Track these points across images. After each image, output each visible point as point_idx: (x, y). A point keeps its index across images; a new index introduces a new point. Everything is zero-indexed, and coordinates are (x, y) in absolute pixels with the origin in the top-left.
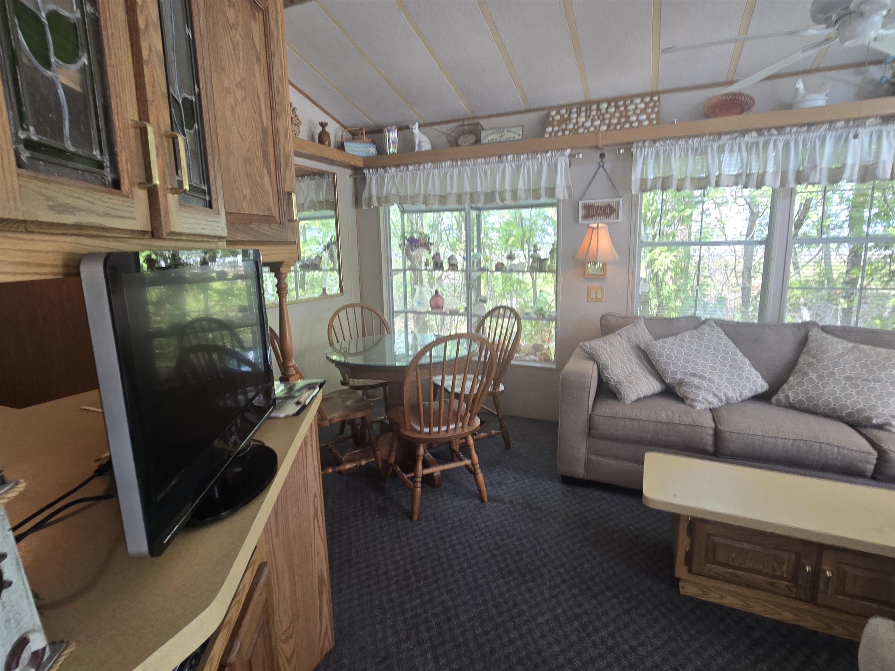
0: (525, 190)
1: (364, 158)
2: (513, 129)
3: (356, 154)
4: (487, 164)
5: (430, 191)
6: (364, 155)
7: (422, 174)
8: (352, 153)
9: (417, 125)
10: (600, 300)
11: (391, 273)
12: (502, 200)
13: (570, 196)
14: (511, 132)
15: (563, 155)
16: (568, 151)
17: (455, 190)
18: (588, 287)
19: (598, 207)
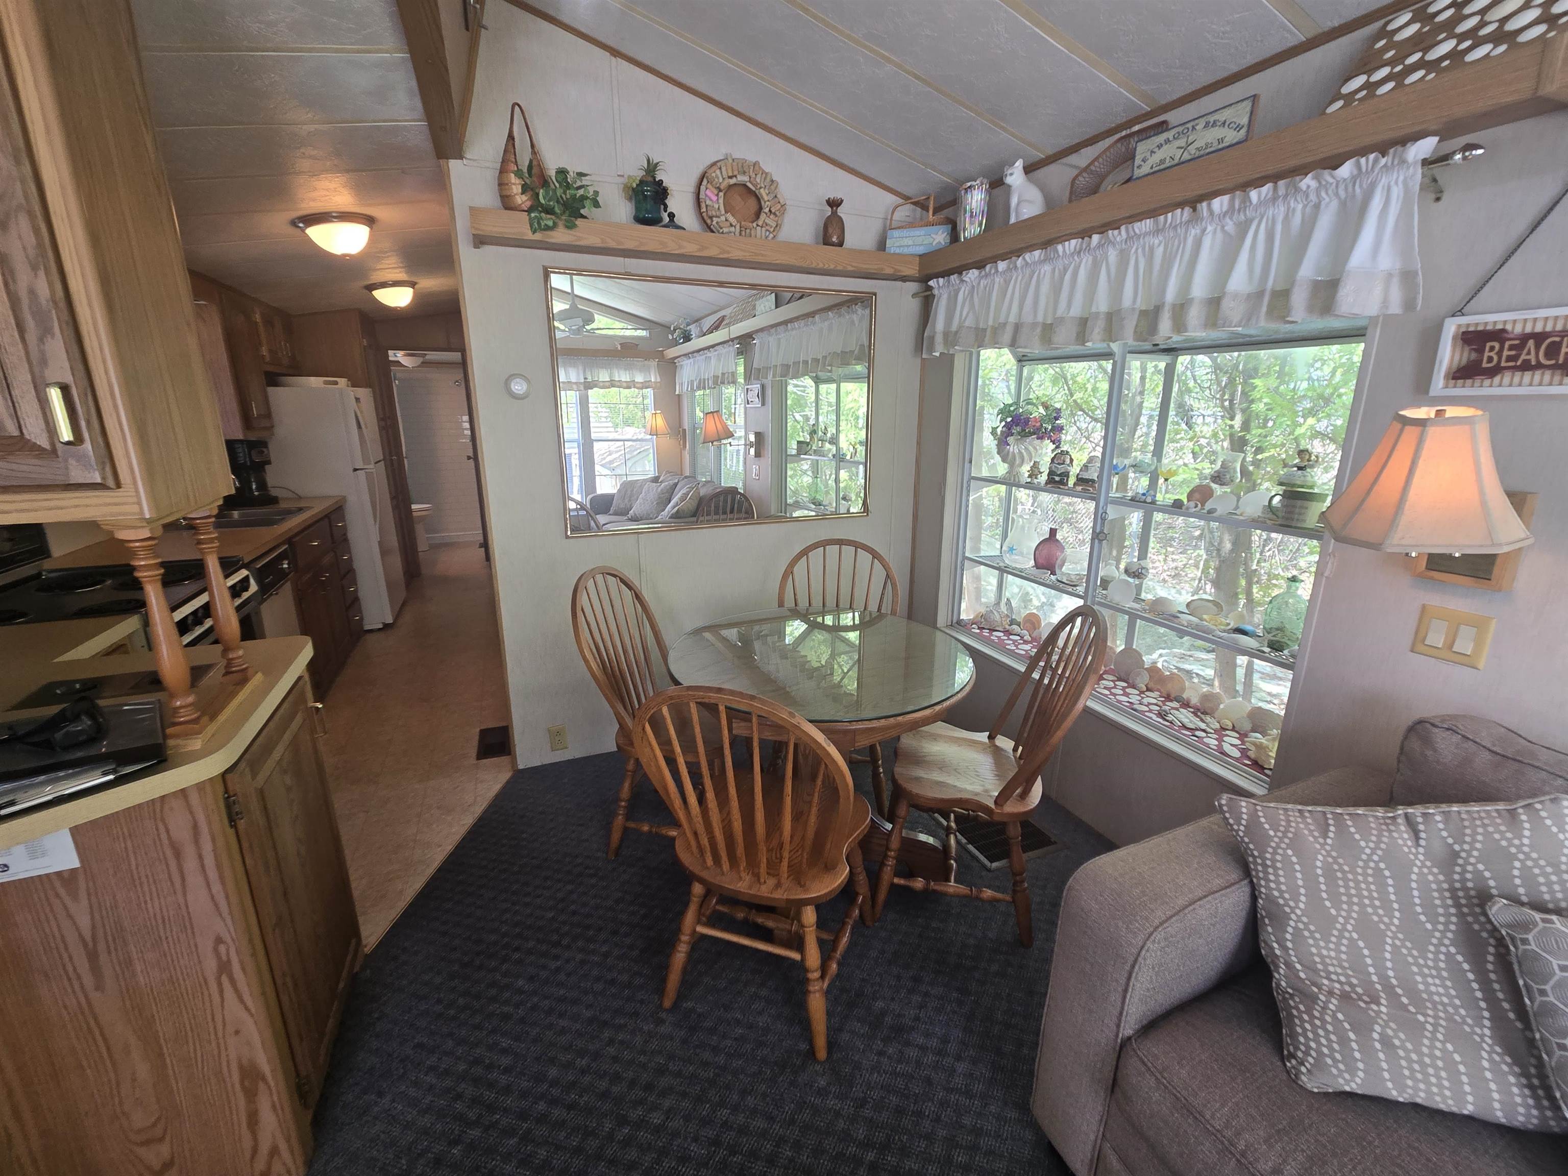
0: (1249, 295)
1: (921, 256)
2: (1221, 117)
3: (906, 251)
4: (1157, 231)
5: (1028, 318)
6: (921, 250)
7: (1020, 278)
8: (898, 251)
9: (1019, 164)
10: (1468, 661)
11: (969, 482)
12: (1179, 325)
13: (1409, 304)
14: (1214, 124)
15: (1403, 161)
16: (1426, 146)
17: (1076, 311)
18: (1424, 607)
19: (1525, 338)
